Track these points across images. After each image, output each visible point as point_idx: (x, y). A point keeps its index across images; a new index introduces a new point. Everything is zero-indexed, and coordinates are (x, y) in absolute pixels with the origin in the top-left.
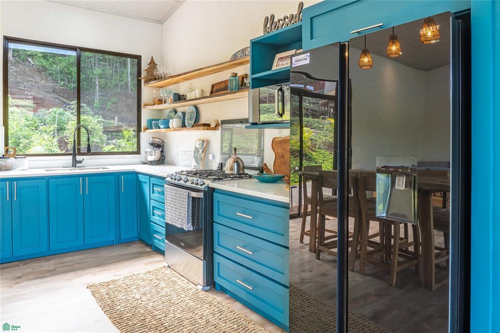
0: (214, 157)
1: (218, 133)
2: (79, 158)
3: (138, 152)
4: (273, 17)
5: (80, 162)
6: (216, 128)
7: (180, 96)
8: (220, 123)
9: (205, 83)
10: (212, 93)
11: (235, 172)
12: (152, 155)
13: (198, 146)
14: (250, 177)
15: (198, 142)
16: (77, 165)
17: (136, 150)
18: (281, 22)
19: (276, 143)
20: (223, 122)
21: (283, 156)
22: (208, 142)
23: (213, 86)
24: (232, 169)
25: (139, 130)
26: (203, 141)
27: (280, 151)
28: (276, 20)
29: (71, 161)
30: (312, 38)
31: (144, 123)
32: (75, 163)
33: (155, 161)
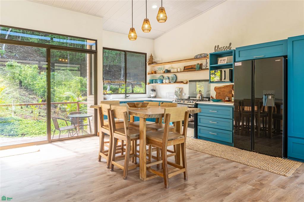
0: (185, 94)
1: (188, 85)
2: (127, 95)
3: (145, 93)
4: (218, 46)
5: (128, 97)
6: (187, 83)
7: (168, 71)
8: (188, 81)
9: (181, 65)
10: (184, 70)
11: (201, 99)
12: (153, 94)
13: (177, 90)
14: (206, 100)
15: (177, 89)
16: (127, 98)
17: (144, 92)
18: (222, 48)
19: (216, 89)
20: (190, 81)
21: (220, 93)
22: (182, 89)
23: (185, 67)
24: (199, 98)
25: (146, 84)
26: (180, 88)
27: (218, 91)
28: (219, 47)
29: (125, 96)
30: (239, 57)
31: (148, 81)
32: (126, 97)
33: (154, 97)
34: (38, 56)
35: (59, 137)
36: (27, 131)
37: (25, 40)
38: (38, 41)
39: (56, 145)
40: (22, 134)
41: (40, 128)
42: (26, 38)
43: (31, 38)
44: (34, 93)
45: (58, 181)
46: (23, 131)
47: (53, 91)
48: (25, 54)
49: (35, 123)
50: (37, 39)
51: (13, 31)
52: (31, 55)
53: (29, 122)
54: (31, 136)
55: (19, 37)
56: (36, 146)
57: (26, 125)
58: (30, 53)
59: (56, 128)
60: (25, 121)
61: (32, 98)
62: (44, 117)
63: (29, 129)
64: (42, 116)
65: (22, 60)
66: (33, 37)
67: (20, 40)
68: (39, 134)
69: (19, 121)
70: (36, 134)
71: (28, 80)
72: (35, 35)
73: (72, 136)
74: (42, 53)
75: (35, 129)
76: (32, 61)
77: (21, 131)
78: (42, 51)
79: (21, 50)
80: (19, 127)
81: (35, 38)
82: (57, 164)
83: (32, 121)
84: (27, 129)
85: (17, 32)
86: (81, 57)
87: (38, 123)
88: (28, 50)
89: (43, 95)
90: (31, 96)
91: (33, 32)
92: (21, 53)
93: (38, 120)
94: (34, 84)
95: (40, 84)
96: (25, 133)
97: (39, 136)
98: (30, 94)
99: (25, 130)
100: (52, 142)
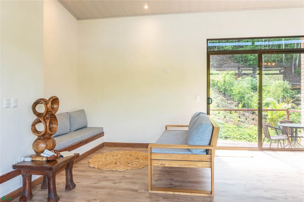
34: (232, 62)
35: (270, 146)
36: (229, 134)
37: (220, 49)
38: (232, 48)
39: (268, 154)
40: (226, 137)
41: (241, 133)
42: (222, 47)
43: (226, 46)
44: (231, 99)
45: (284, 194)
46: (226, 134)
47: (251, 97)
48: (221, 62)
49: (236, 128)
50: (232, 46)
51: (211, 42)
52: (227, 62)
53: (230, 126)
54: (234, 140)
55: (216, 47)
56: (247, 151)
57: (228, 129)
58: (226, 61)
59: (265, 136)
60: (227, 125)
61: (230, 103)
62: (243, 123)
63: (231, 133)
64: (241, 122)
65: (219, 68)
66: (228, 45)
67: (216, 50)
68: (240, 139)
69: (221, 124)
70: (237, 139)
71: (226, 86)
72: (229, 42)
73: (283, 147)
74: (236, 59)
75: (236, 134)
76: (227, 67)
77: (224, 134)
78: (236, 57)
79: (217, 58)
80: (222, 130)
81: (229, 46)
82: (276, 176)
83: (232, 126)
84: (229, 133)
85: (214, 43)
86: (277, 58)
87: (239, 128)
88: (223, 57)
89: (240, 101)
90: (228, 102)
91: (227, 40)
92: (217, 61)
93: (238, 125)
94: (231, 90)
95: (237, 90)
96: (228, 136)
97: (241, 141)
98: (227, 100)
99: (228, 133)
100: (263, 150)
